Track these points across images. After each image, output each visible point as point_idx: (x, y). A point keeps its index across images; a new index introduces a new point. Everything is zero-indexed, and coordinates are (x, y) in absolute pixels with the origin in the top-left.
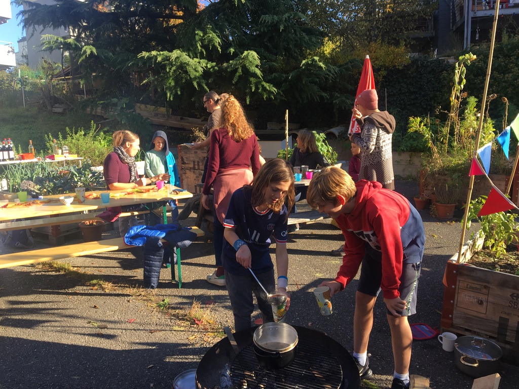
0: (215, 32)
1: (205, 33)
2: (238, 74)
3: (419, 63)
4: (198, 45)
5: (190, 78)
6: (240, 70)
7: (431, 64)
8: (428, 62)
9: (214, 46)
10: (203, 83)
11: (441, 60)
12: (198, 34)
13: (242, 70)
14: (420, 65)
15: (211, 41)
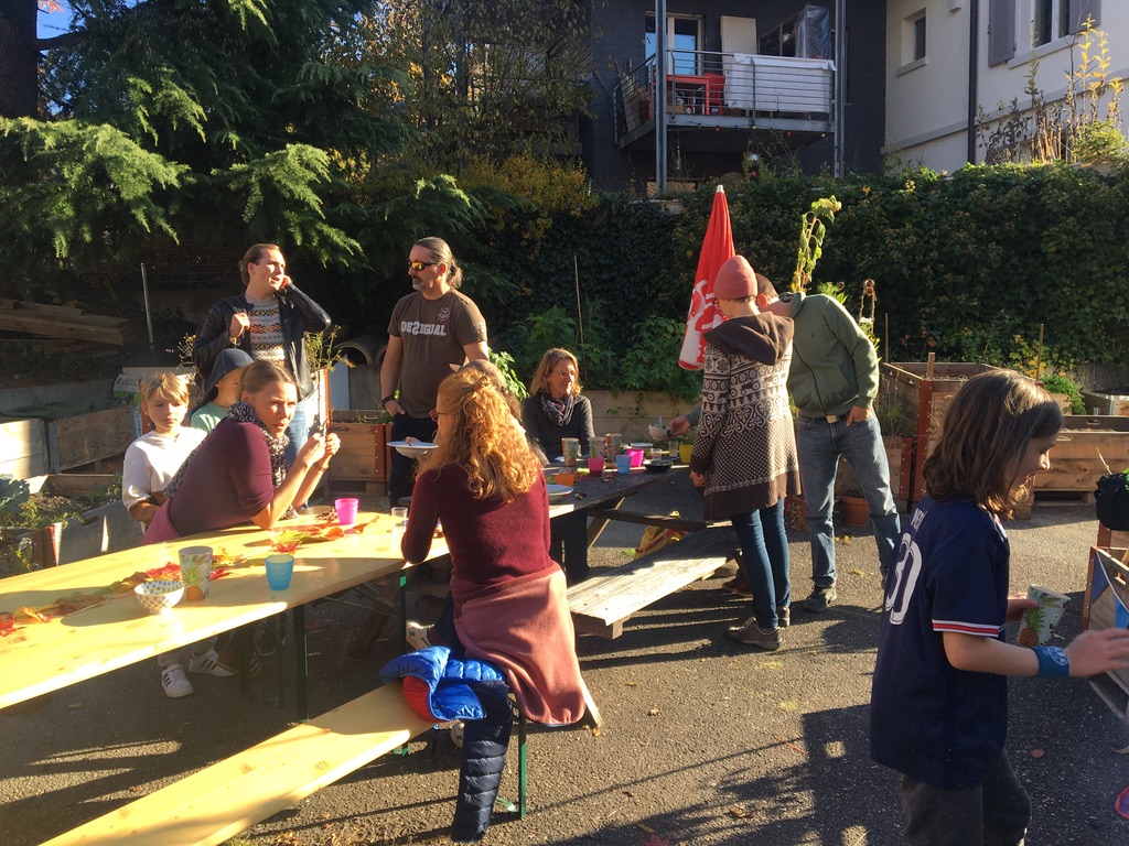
0: (183, 88)
1: (157, 87)
2: (253, 200)
3: (613, 208)
4: (140, 114)
5: (120, 200)
6: (257, 190)
7: (636, 210)
8: (629, 207)
9: (183, 121)
10: (157, 213)
11: (654, 204)
12: (134, 86)
13: (261, 188)
14: (614, 213)
15: (175, 107)
